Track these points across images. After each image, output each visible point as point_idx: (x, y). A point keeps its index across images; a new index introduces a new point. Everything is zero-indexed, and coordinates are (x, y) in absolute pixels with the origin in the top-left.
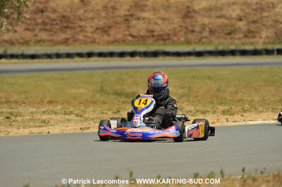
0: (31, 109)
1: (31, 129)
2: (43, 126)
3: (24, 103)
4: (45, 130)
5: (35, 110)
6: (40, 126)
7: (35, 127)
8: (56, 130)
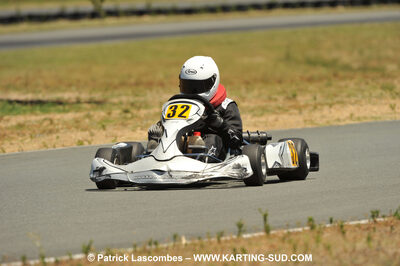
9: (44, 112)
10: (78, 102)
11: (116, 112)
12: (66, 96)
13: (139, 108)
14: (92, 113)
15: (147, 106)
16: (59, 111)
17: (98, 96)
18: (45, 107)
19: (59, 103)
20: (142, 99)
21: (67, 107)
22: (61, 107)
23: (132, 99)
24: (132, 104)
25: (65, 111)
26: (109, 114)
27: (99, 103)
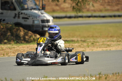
0: (103, 40)
1: (103, 48)
2: (108, 47)
3: (100, 37)
4: (108, 49)
5: (104, 40)
6: (106, 47)
7: (104, 47)
8: (113, 49)
9: (69, 43)
10: (78, 41)
11: (90, 44)
12: (74, 39)
13: (96, 43)
14: (83, 44)
15: (98, 42)
16: (73, 43)
17: (83, 39)
18: (68, 42)
19: (72, 41)
20: (96, 40)
21: (75, 42)
22: (73, 42)
23: (93, 40)
24: (94, 42)
25: (74, 43)
26: (88, 44)
27: (84, 41)
